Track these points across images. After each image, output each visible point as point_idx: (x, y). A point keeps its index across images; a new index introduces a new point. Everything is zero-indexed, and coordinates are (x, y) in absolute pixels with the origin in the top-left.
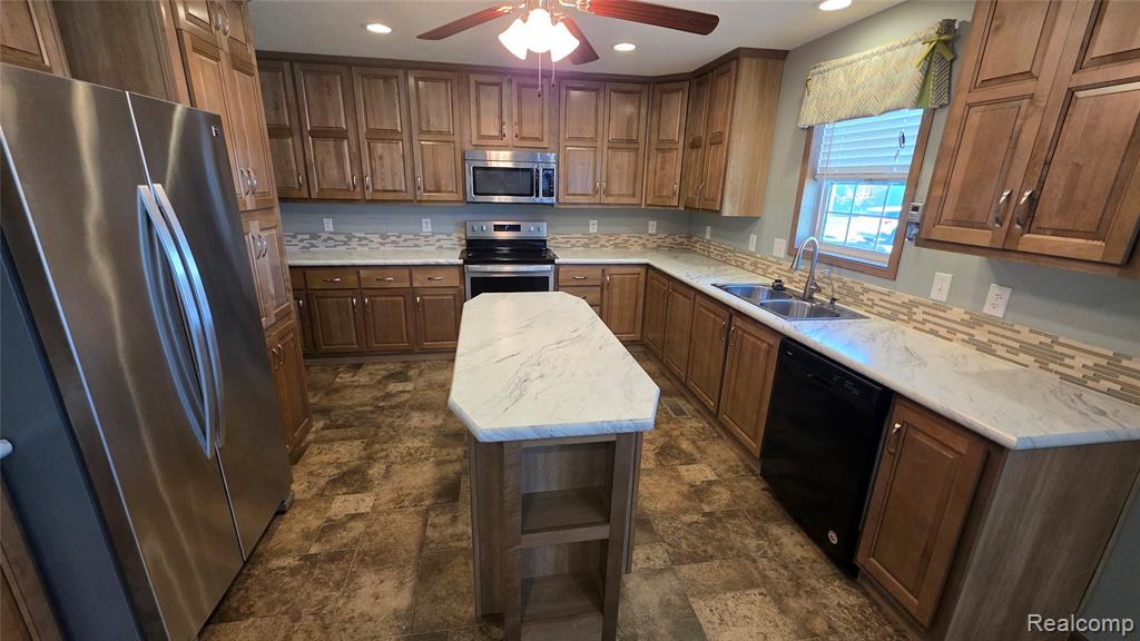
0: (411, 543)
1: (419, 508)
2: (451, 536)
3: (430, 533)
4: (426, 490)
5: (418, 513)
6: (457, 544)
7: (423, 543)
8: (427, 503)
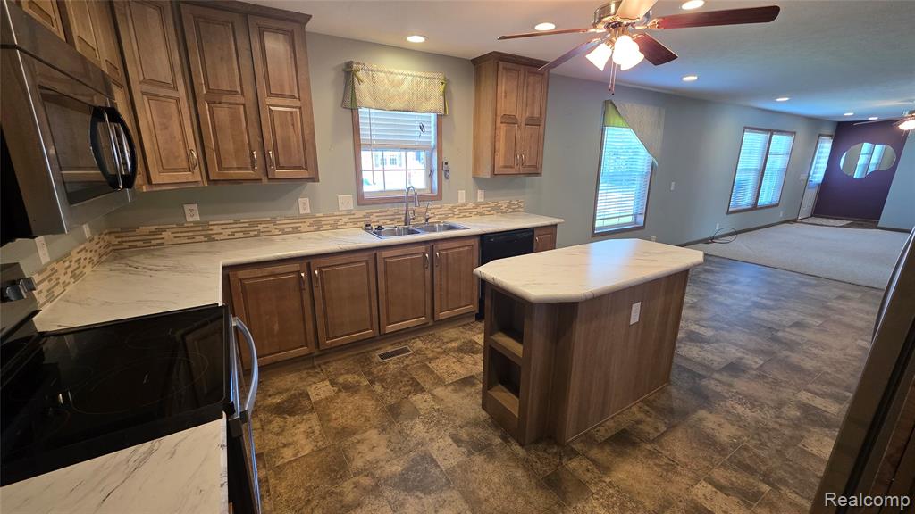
0: (679, 433)
1: (658, 448)
2: (650, 417)
3: (663, 429)
4: (640, 457)
5: (661, 446)
6: (651, 411)
7: (671, 427)
8: (648, 447)
